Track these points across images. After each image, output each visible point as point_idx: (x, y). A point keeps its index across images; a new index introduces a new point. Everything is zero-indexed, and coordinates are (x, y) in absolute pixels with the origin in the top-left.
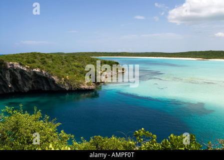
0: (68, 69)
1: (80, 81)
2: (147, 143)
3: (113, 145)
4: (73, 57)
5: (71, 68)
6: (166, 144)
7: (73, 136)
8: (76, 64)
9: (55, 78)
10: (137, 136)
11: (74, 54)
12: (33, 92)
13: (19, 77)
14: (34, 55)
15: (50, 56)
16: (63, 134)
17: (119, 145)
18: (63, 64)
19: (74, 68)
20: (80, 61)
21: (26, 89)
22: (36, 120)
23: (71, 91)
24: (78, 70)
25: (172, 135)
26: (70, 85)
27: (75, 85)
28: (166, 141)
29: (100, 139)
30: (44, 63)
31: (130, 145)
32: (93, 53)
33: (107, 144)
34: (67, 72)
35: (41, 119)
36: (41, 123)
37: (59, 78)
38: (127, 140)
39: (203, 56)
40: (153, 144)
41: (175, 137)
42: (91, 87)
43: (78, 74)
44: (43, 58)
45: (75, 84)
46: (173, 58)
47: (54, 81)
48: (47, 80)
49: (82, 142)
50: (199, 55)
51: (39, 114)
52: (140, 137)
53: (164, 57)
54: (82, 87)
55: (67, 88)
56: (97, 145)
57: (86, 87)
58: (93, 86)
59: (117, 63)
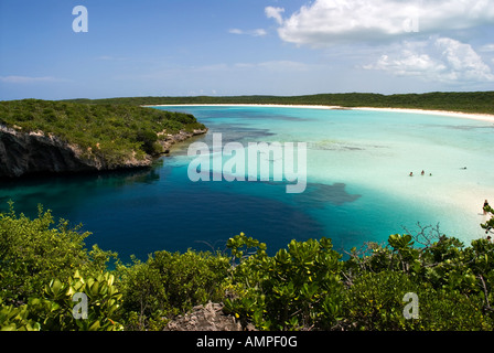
0: (98, 130)
1: (123, 152)
2: (251, 258)
3: (191, 265)
4: (107, 106)
5: (104, 127)
6: (283, 257)
7: (116, 254)
8: (114, 120)
9: (74, 148)
10: (232, 246)
11: (108, 100)
12: (30, 178)
14: (30, 104)
15: (62, 106)
16: (97, 251)
17: (201, 265)
18: (88, 121)
19: (111, 127)
20: (121, 114)
21: (18, 171)
22: (43, 228)
23: (106, 172)
24: (118, 131)
25: (293, 242)
26: (103, 160)
27: (112, 159)
28: (283, 252)
29: (166, 255)
30: (51, 119)
31: (221, 263)
32: (144, 98)
33: (179, 264)
34: (96, 136)
36: (53, 235)
37: (83, 147)
38: (215, 255)
39: (342, 102)
40: (261, 259)
41: (299, 245)
42: (143, 162)
43: (118, 139)
44: (49, 111)
45: (114, 157)
46: (291, 106)
47: (72, 154)
48: (60, 152)
49: (133, 264)
50: (335, 100)
51: (48, 218)
52: (238, 249)
53: (275, 103)
54: (128, 162)
55: (99, 167)
56: (161, 268)
57: (135, 162)
58: (146, 160)
59: (191, 117)
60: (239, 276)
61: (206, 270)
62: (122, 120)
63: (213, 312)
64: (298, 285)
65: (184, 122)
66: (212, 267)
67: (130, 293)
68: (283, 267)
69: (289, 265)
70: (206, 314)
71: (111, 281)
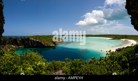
3: (58, 63)
6: (73, 62)
9: (43, 43)
11: (48, 36)
12: (36, 47)
13: (33, 42)
14: (37, 36)
15: (41, 36)
16: (44, 59)
18: (45, 38)
19: (48, 40)
21: (35, 46)
22: (36, 54)
23: (47, 47)
24: (50, 40)
27: (48, 45)
30: (40, 38)
31: (64, 63)
33: (56, 63)
34: (46, 41)
35: (38, 54)
36: (38, 56)
37: (44, 43)
43: (50, 42)
47: (42, 44)
48: (41, 43)
51: (37, 53)
52: (66, 61)
54: (51, 45)
55: (46, 46)
56: (53, 63)
57: (52, 45)
58: (54, 45)
60: (67, 66)
61: (61, 64)
62: (50, 39)
63: (61, 72)
64: (76, 67)
66: (62, 64)
67: (48, 67)
69: (74, 64)
70: (60, 72)
71: (44, 64)
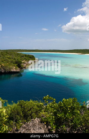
0: (3, 60)
1: (11, 67)
2: (50, 104)
3: (31, 105)
4: (6, 52)
5: (5, 59)
6: (60, 104)
7: (7, 101)
8: (8, 56)
10: (44, 99)
11: (7, 50)
16: (1, 100)
17: (34, 106)
18: (0, 56)
19: (7, 59)
20: (11, 55)
23: (5, 73)
24: (10, 60)
25: (64, 99)
26: (4, 69)
27: (7, 69)
28: (61, 102)
29: (23, 102)
31: (41, 105)
32: (18, 50)
33: (27, 105)
34: (2, 62)
38: (39, 102)
39: (82, 52)
40: (53, 104)
41: (66, 100)
42: (17, 70)
43: (9, 63)
45: (8, 68)
46: (65, 53)
49: (12, 104)
50: (79, 51)
52: (46, 100)
53: (60, 52)
54: (12, 70)
55: (3, 71)
56: (21, 106)
57: (15, 70)
58: (18, 70)
59: (33, 56)
61: (36, 107)
62: (11, 57)
63: (37, 122)
64: (65, 113)
65: (31, 58)
66: (38, 106)
67: (11, 114)
68: (61, 107)
70: (35, 122)
